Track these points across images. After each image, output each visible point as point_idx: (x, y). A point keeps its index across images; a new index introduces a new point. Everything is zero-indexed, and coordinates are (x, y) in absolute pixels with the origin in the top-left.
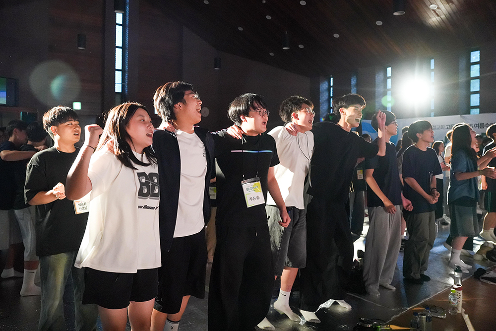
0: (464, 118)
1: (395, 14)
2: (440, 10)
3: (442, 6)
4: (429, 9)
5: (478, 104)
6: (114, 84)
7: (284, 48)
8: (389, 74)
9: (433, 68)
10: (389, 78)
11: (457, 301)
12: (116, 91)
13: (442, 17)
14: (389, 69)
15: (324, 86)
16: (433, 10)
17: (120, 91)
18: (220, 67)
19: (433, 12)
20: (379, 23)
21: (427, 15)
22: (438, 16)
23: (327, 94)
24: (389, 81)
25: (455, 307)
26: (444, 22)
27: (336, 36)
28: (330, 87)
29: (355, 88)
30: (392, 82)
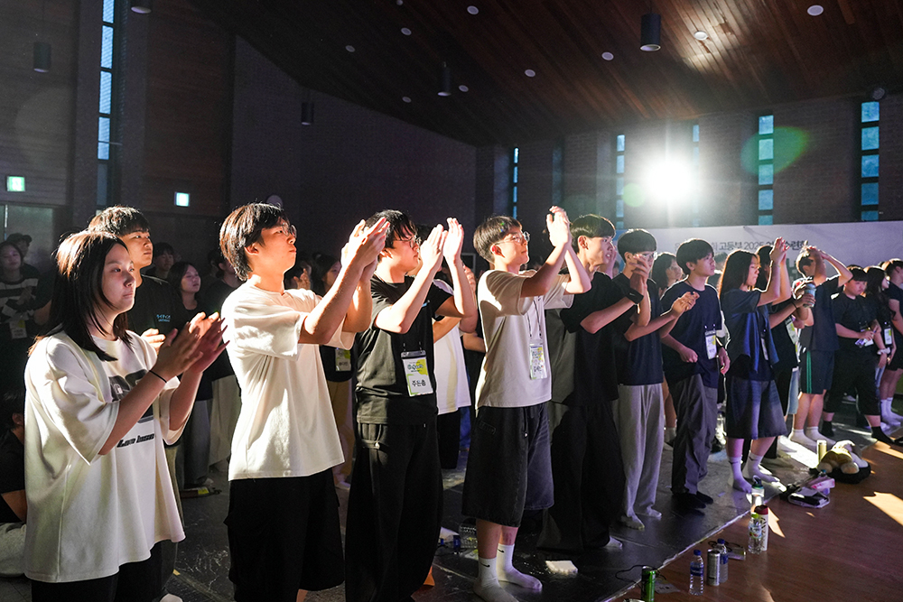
0: (749, 230)
1: (644, 48)
2: (711, 43)
3: (714, 36)
4: (694, 39)
5: (771, 207)
6: (97, 142)
7: (441, 94)
8: (621, 148)
9: (698, 140)
10: (621, 153)
11: (761, 532)
12: (100, 157)
13: (714, 54)
14: (621, 138)
15: (501, 164)
16: (701, 42)
17: (107, 158)
18: (312, 121)
19: (699, 44)
20: (608, 56)
21: (690, 49)
22: (708, 52)
23: (507, 179)
24: (621, 159)
25: (759, 542)
26: (717, 63)
27: (530, 73)
28: (512, 165)
30: (625, 162)
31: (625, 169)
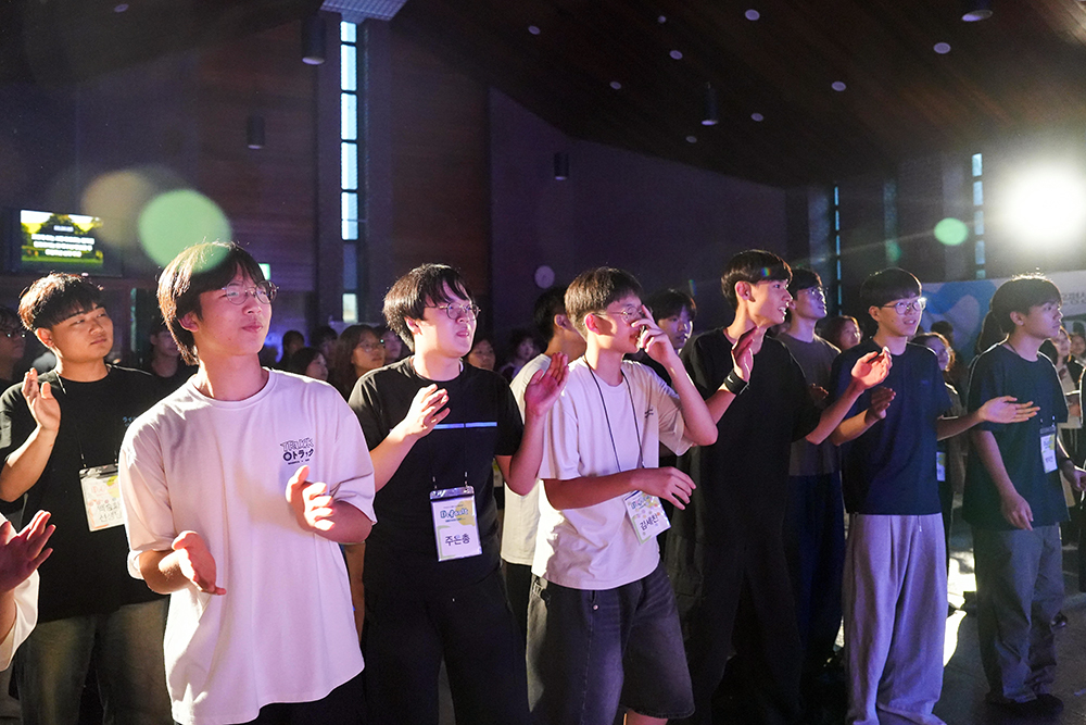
1: (968, 18)
7: (706, 123)
8: (977, 171)
10: (977, 179)
12: (345, 236)
14: (978, 158)
15: (819, 207)
17: (354, 238)
18: (567, 175)
20: (942, 48)
23: (827, 226)
24: (978, 186)
27: (838, 86)
28: (833, 208)
29: (893, 209)
30: (984, 188)
31: (984, 199)
